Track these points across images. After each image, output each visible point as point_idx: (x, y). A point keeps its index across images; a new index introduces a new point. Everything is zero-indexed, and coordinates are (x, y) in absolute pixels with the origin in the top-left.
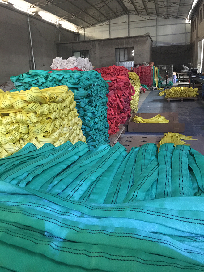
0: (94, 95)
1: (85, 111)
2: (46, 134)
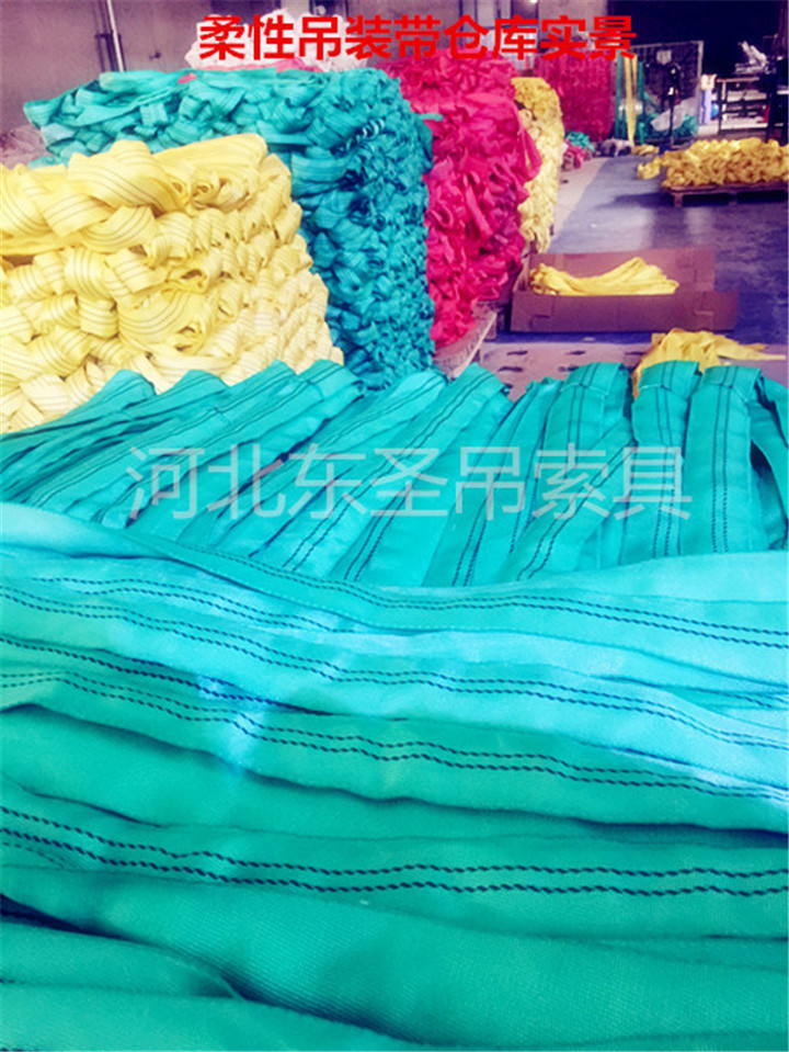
0: (372, 174)
1: (337, 245)
2: (185, 340)
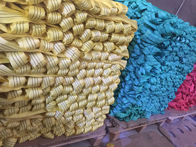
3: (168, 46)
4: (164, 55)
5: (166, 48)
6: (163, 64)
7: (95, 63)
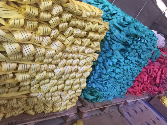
3: (131, 44)
4: (127, 51)
5: (129, 46)
6: (126, 58)
7: (74, 55)
